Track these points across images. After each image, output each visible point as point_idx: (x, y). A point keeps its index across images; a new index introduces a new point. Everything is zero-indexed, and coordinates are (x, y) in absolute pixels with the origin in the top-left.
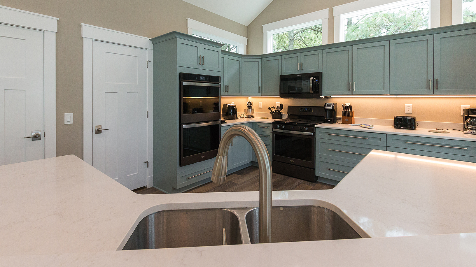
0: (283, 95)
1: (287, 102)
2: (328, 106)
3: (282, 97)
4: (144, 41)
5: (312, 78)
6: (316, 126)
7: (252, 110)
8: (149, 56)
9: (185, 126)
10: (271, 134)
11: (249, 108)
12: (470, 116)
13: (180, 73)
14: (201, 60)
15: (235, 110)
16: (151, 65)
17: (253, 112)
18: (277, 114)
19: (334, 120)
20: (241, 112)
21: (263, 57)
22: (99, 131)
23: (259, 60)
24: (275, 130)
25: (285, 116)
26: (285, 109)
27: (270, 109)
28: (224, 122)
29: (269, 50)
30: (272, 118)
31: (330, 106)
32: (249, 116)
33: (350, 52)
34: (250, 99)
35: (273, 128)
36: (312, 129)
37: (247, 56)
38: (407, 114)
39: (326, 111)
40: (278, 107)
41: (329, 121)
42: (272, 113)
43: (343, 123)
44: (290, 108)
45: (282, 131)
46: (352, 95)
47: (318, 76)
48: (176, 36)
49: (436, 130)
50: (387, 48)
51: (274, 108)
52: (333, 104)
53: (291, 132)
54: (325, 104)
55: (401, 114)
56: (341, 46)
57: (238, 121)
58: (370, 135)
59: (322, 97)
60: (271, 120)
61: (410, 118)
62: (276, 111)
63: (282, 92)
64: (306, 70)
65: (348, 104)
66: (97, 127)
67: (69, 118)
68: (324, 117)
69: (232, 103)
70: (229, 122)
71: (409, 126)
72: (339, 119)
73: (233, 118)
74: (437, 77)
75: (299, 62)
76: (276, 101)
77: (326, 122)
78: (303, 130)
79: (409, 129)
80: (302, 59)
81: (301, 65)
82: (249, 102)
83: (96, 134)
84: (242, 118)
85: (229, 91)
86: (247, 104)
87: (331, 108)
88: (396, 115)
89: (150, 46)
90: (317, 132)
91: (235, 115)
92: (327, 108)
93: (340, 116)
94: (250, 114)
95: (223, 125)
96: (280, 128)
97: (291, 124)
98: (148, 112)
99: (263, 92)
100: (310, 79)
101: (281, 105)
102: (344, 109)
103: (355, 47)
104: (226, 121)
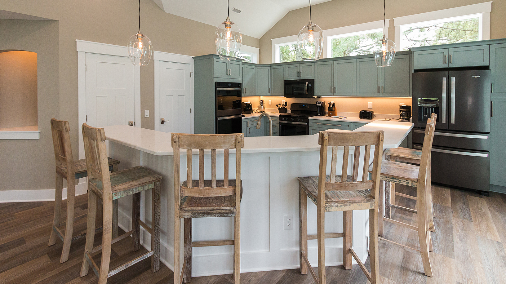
0: (287, 95)
1: (290, 101)
2: (318, 104)
3: (286, 97)
4: (188, 59)
5: (307, 83)
6: (309, 118)
7: (263, 107)
8: (191, 69)
9: (219, 119)
10: (278, 125)
11: (262, 105)
12: (402, 110)
13: (216, 82)
14: (228, 72)
15: (251, 107)
16: (193, 75)
17: (264, 108)
18: (282, 110)
19: (323, 114)
20: (255, 108)
21: (272, 65)
22: (163, 122)
23: (269, 68)
24: (281, 121)
25: (289, 111)
26: (289, 105)
27: (277, 106)
28: (244, 116)
29: (277, 60)
30: (280, 113)
31: (320, 104)
32: (261, 111)
33: (332, 66)
34: (262, 98)
35: (280, 120)
36: (307, 121)
37: (260, 65)
38: (369, 109)
39: (318, 108)
40: (283, 104)
41: (319, 114)
42: (279, 108)
43: (329, 116)
44: (292, 105)
45: (286, 122)
46: (334, 96)
47: (312, 81)
48: (213, 57)
49: (385, 119)
50: (355, 64)
51: (281, 105)
52: (322, 102)
53: (293, 123)
54: (317, 102)
55: (363, 109)
56: (328, 60)
57: (253, 115)
58: (342, 123)
59: (314, 97)
60: (278, 114)
61: (369, 112)
62: (282, 107)
63: (286, 93)
64: (303, 77)
65: (332, 102)
66: (162, 119)
67: (147, 113)
68: (316, 111)
69: (248, 101)
70: (247, 116)
71: (368, 117)
72: (327, 113)
73: (250, 113)
74: (383, 85)
75: (298, 71)
76: (283, 100)
77: (317, 115)
78: (300, 121)
79: (368, 119)
80: (300, 68)
81: (300, 73)
82: (262, 101)
83: (161, 124)
84: (256, 113)
85: (246, 92)
86: (260, 102)
87: (320, 105)
88: (360, 111)
89: (192, 62)
90: (310, 122)
91: (251, 111)
92: (317, 105)
93: (327, 111)
94: (262, 110)
95: (243, 118)
96: (285, 120)
97: (292, 117)
98: (191, 109)
99: (272, 93)
100: (306, 84)
101: (286, 103)
102: (329, 106)
103: (336, 62)
104: (245, 115)
